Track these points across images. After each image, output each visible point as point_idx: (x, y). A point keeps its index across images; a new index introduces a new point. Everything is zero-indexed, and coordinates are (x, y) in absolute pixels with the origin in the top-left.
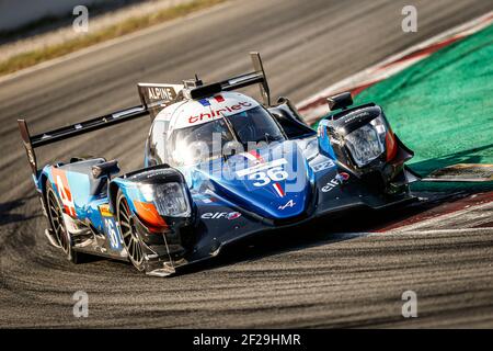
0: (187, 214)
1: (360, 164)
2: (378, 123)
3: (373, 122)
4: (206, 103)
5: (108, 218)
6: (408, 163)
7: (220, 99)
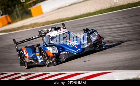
0: (57, 53)
1: (93, 41)
2: (96, 33)
3: (95, 33)
4: (58, 31)
5: (38, 56)
6: (103, 41)
7: (61, 30)
